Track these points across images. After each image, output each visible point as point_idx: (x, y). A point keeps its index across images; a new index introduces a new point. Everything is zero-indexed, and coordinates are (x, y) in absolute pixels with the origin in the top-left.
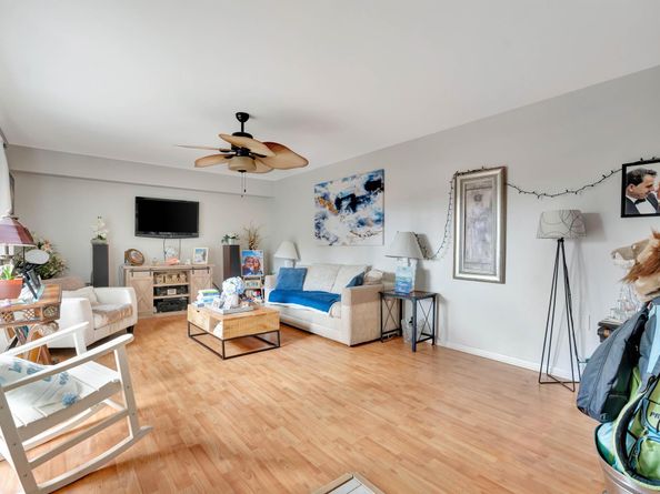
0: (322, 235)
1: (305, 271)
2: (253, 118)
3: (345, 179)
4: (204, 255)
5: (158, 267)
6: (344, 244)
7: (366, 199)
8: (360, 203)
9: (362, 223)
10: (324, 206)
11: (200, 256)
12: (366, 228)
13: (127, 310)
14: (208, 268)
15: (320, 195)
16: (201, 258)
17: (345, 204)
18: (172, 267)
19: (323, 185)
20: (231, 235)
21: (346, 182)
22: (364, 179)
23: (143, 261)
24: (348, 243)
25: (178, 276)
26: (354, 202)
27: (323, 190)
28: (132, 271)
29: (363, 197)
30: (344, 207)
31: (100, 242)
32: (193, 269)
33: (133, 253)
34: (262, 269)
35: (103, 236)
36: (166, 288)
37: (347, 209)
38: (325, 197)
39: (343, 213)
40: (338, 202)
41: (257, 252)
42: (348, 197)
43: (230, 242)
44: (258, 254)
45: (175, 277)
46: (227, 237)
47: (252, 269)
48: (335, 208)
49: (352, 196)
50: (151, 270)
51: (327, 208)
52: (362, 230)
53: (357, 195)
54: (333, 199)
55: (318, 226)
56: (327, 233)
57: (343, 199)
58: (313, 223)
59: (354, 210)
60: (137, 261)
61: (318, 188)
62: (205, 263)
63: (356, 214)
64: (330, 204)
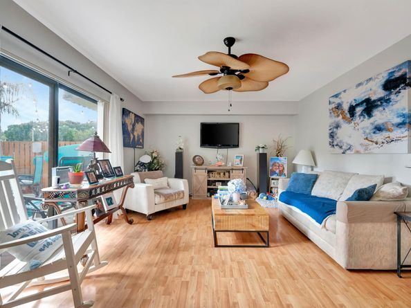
0: (335, 143)
1: (316, 177)
2: (239, 40)
3: (359, 85)
4: (241, 160)
5: (210, 168)
6: (358, 152)
7: (385, 101)
8: (377, 106)
9: (379, 129)
10: (338, 116)
11: (238, 160)
12: (385, 134)
13: (180, 194)
14: (243, 169)
15: (333, 106)
16: (239, 162)
17: (359, 110)
18: (219, 168)
19: (336, 96)
20: (261, 145)
21: (360, 87)
22: (382, 79)
23: (203, 163)
24: (362, 151)
25: (224, 174)
26: (369, 106)
27: (337, 101)
28: (196, 169)
29: (380, 99)
30: (358, 114)
31: (180, 151)
32: (232, 169)
33: (197, 157)
34: (286, 172)
35: (182, 147)
36: (215, 181)
37: (361, 115)
38: (339, 107)
39: (357, 119)
40: (352, 110)
41: (282, 158)
42: (362, 103)
43: (261, 151)
44: (283, 160)
45: (222, 174)
46: (259, 147)
47: (277, 171)
48: (348, 116)
49: (368, 101)
50: (206, 169)
51: (341, 116)
52: (379, 137)
53: (373, 98)
54: (346, 107)
55: (332, 136)
56: (341, 141)
57: (357, 105)
58: (327, 133)
59: (370, 115)
60: (199, 163)
61: (332, 100)
62: (241, 166)
63: (372, 120)
64: (343, 113)
